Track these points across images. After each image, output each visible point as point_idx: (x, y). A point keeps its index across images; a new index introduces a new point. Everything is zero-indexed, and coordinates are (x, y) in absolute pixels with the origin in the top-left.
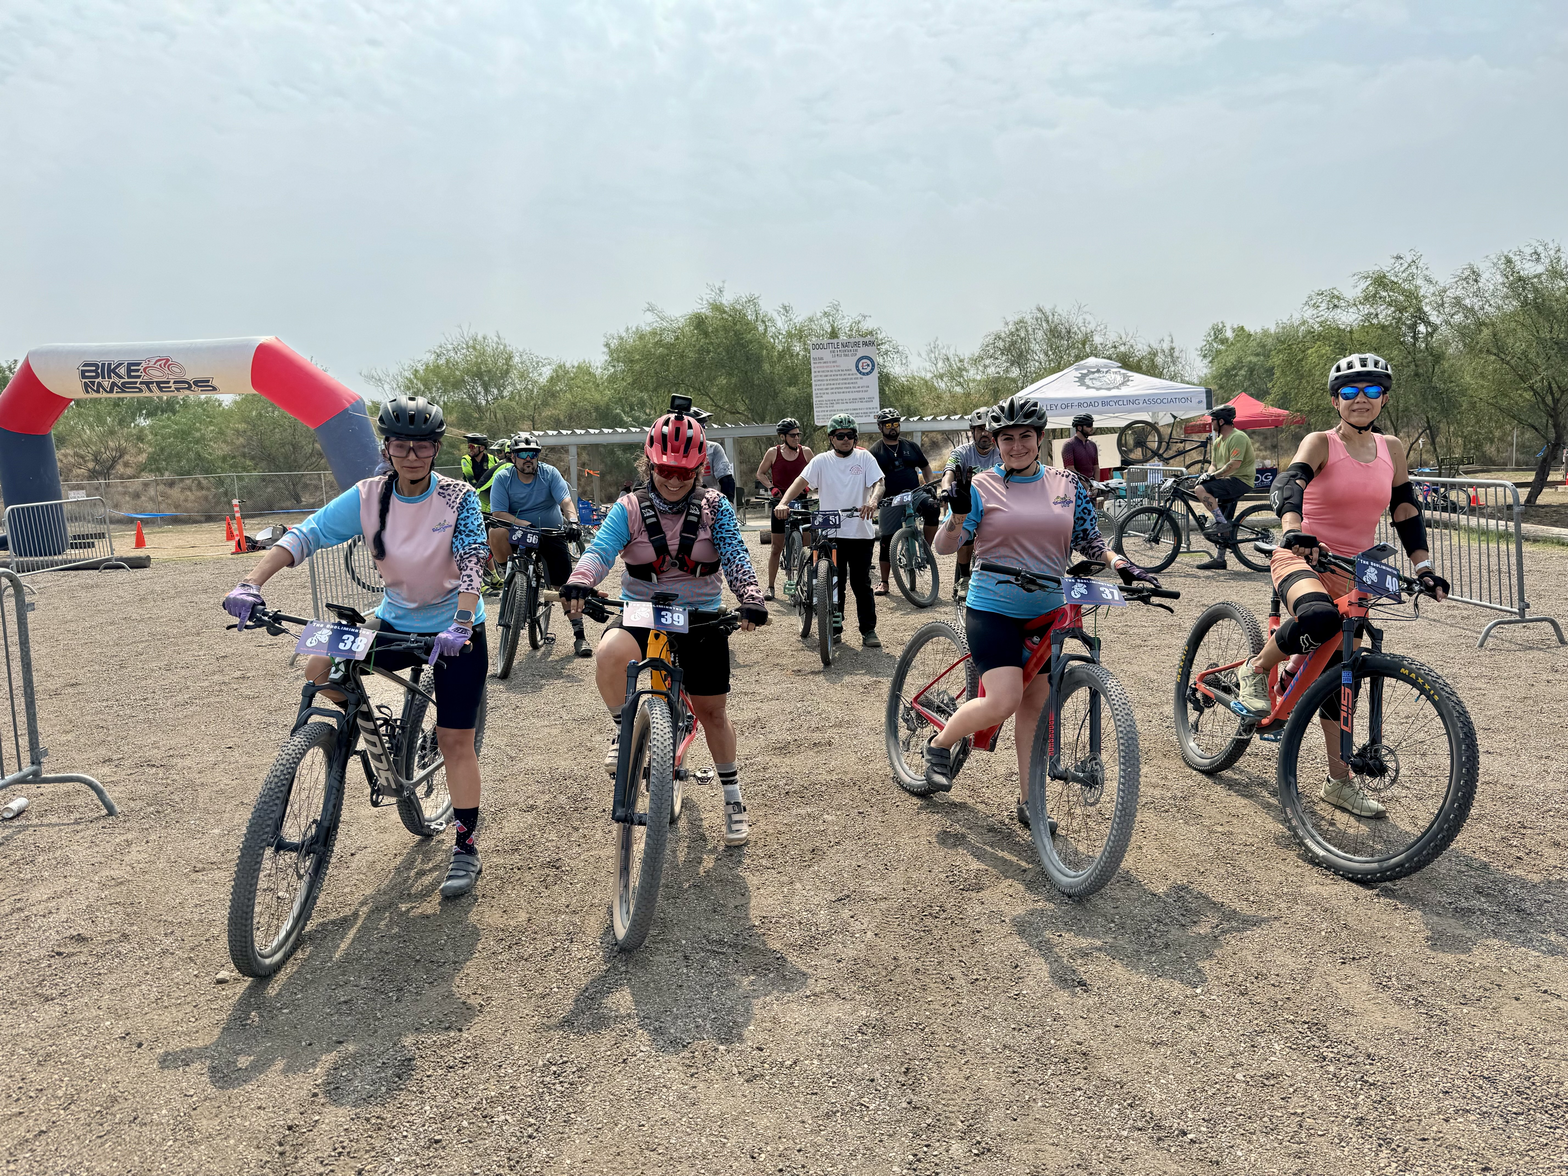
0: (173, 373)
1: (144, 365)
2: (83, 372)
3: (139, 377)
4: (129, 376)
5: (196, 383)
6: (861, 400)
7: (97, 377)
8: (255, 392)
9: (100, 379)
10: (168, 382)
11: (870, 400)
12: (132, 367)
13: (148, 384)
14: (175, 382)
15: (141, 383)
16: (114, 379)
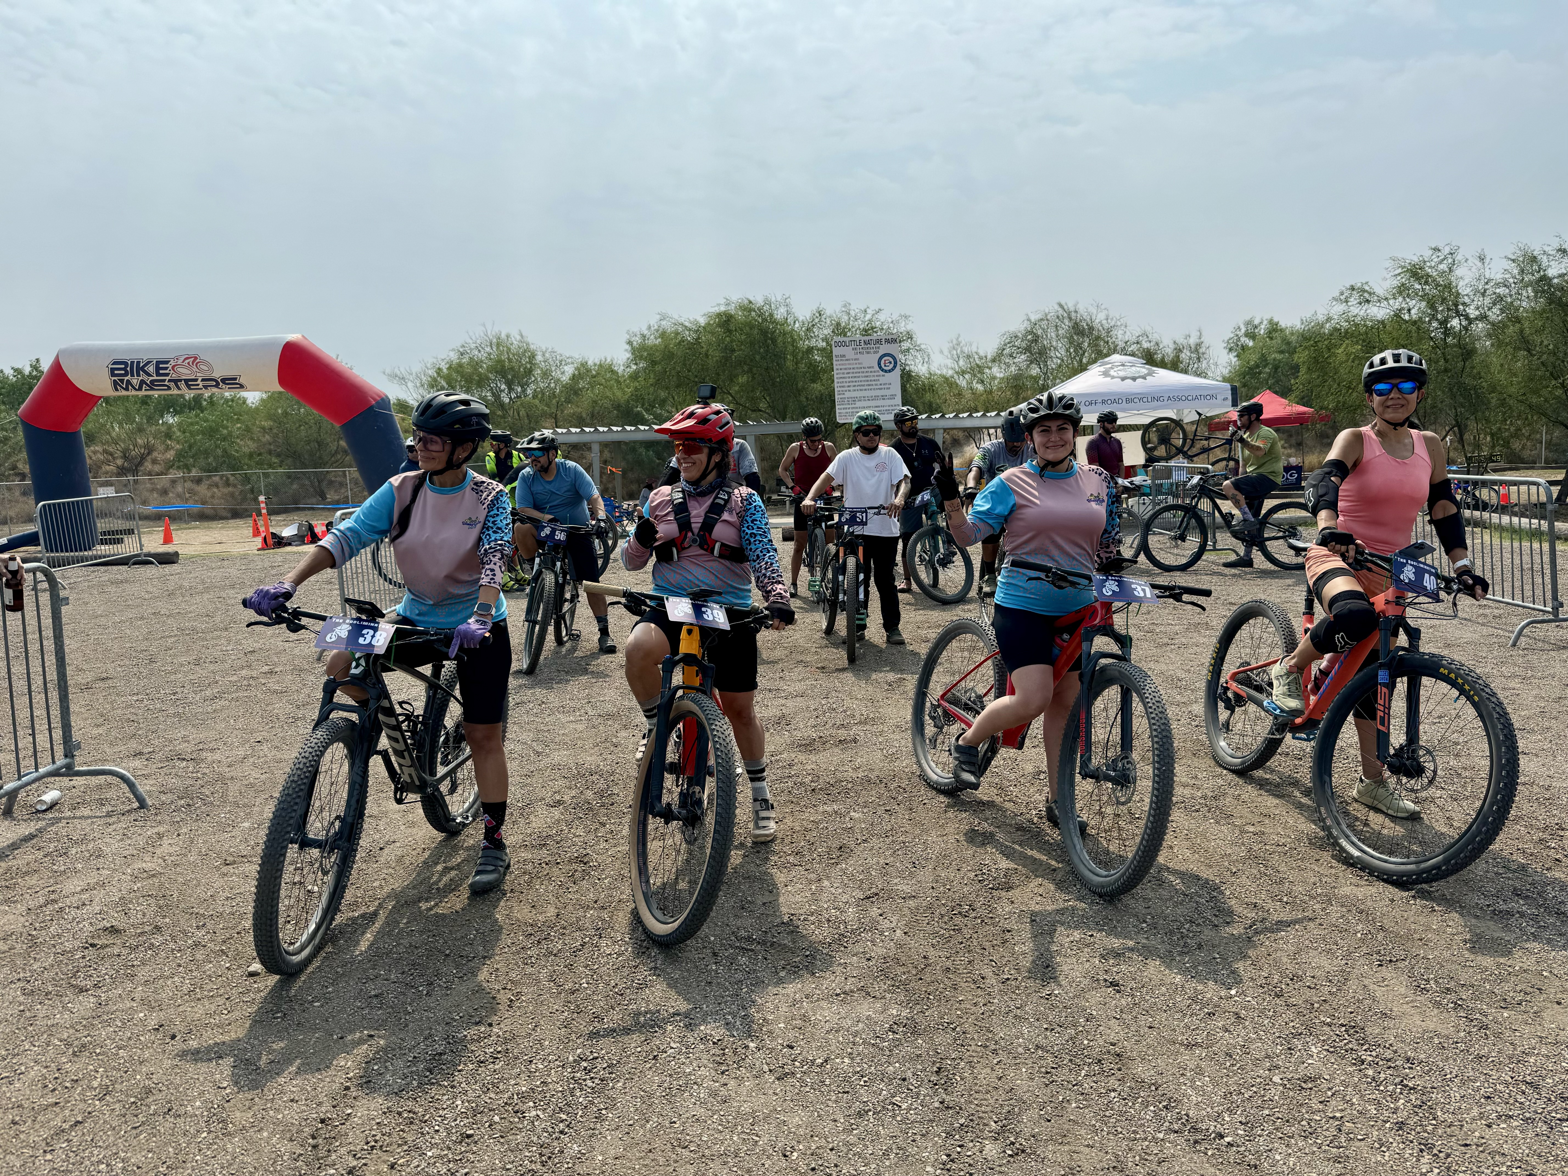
0: (201, 371)
1: (172, 363)
2: (112, 370)
3: (167, 375)
4: (158, 374)
5: (224, 380)
6: (883, 397)
7: (126, 375)
8: (282, 390)
9: (129, 377)
10: (196, 380)
11: (893, 397)
12: (160, 365)
13: (176, 382)
14: (203, 380)
15: (170, 381)
16: (143, 376)
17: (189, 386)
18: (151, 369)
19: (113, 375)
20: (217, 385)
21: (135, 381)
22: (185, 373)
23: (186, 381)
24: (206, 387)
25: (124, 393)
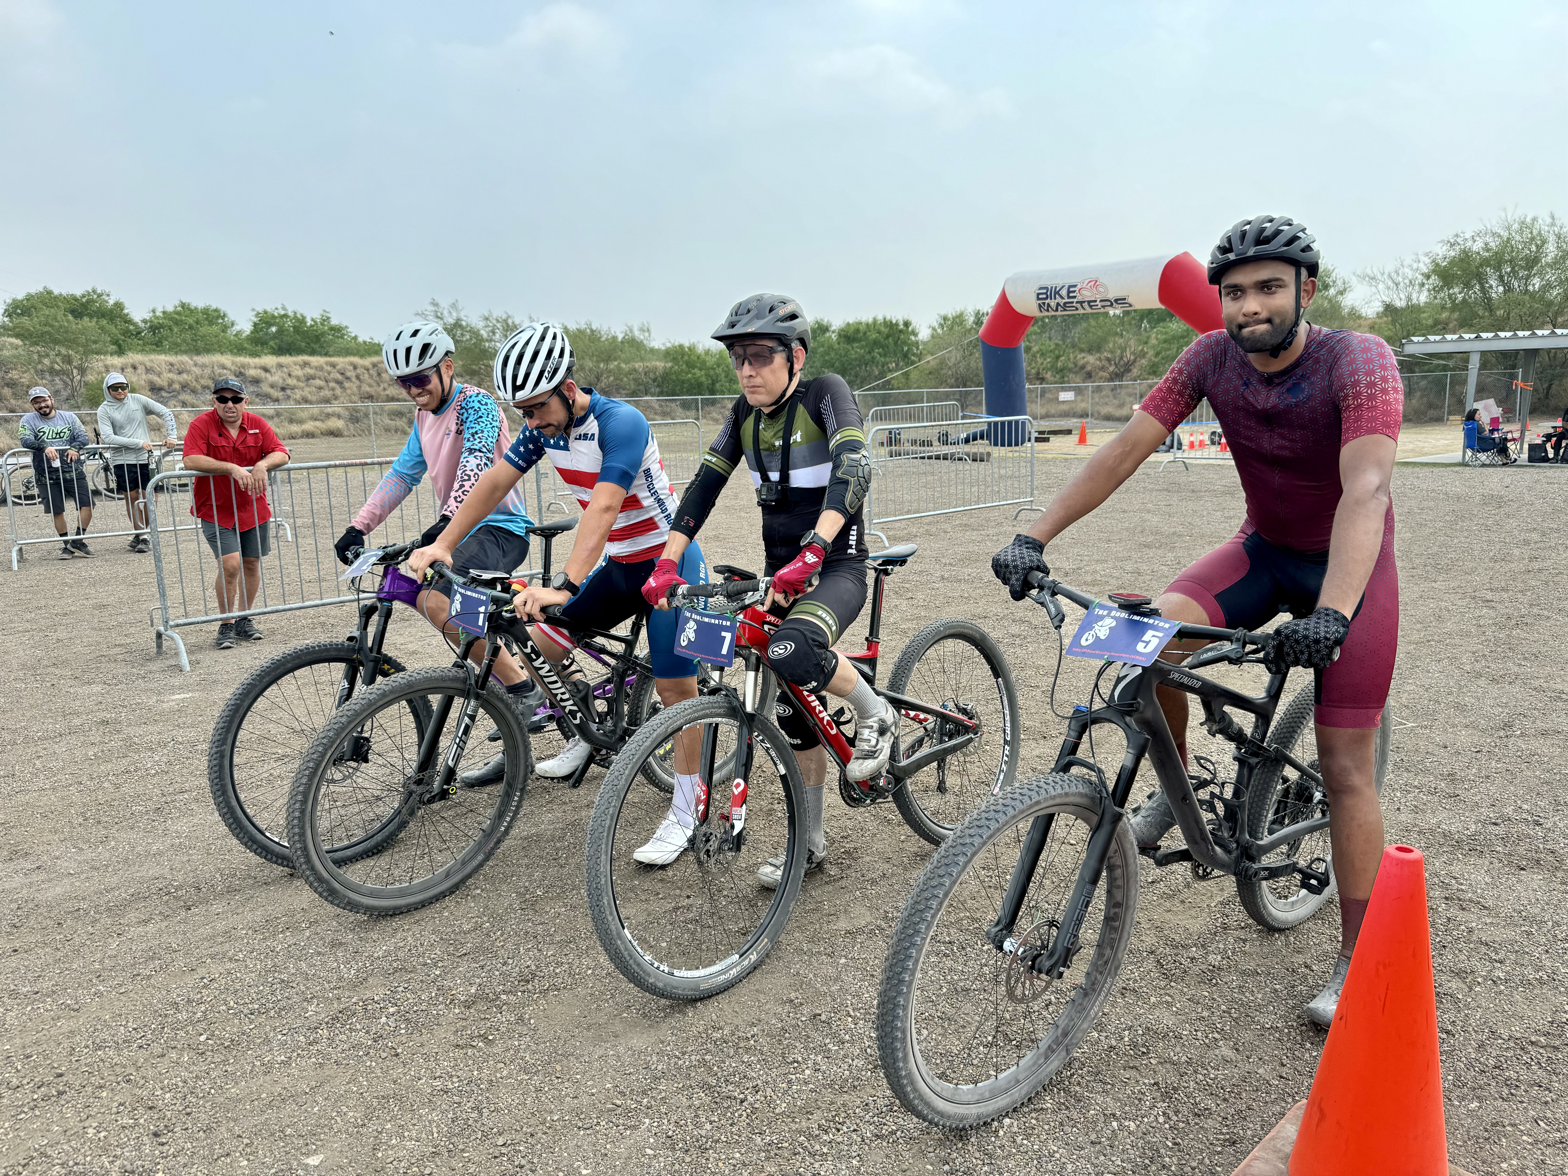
0: (1099, 292)
1: (1079, 287)
2: (1038, 294)
3: (1075, 297)
4: (1069, 297)
5: (1116, 301)
7: (1046, 299)
8: (1160, 304)
9: (1049, 301)
10: (1096, 301)
12: (1070, 289)
13: (1081, 303)
14: (1101, 301)
15: (1077, 302)
16: (1059, 300)
17: (1091, 307)
18: (1064, 292)
19: (1038, 299)
20: (1112, 305)
21: (1053, 304)
22: (1087, 295)
23: (1089, 302)
24: (1103, 307)
25: (1046, 314)
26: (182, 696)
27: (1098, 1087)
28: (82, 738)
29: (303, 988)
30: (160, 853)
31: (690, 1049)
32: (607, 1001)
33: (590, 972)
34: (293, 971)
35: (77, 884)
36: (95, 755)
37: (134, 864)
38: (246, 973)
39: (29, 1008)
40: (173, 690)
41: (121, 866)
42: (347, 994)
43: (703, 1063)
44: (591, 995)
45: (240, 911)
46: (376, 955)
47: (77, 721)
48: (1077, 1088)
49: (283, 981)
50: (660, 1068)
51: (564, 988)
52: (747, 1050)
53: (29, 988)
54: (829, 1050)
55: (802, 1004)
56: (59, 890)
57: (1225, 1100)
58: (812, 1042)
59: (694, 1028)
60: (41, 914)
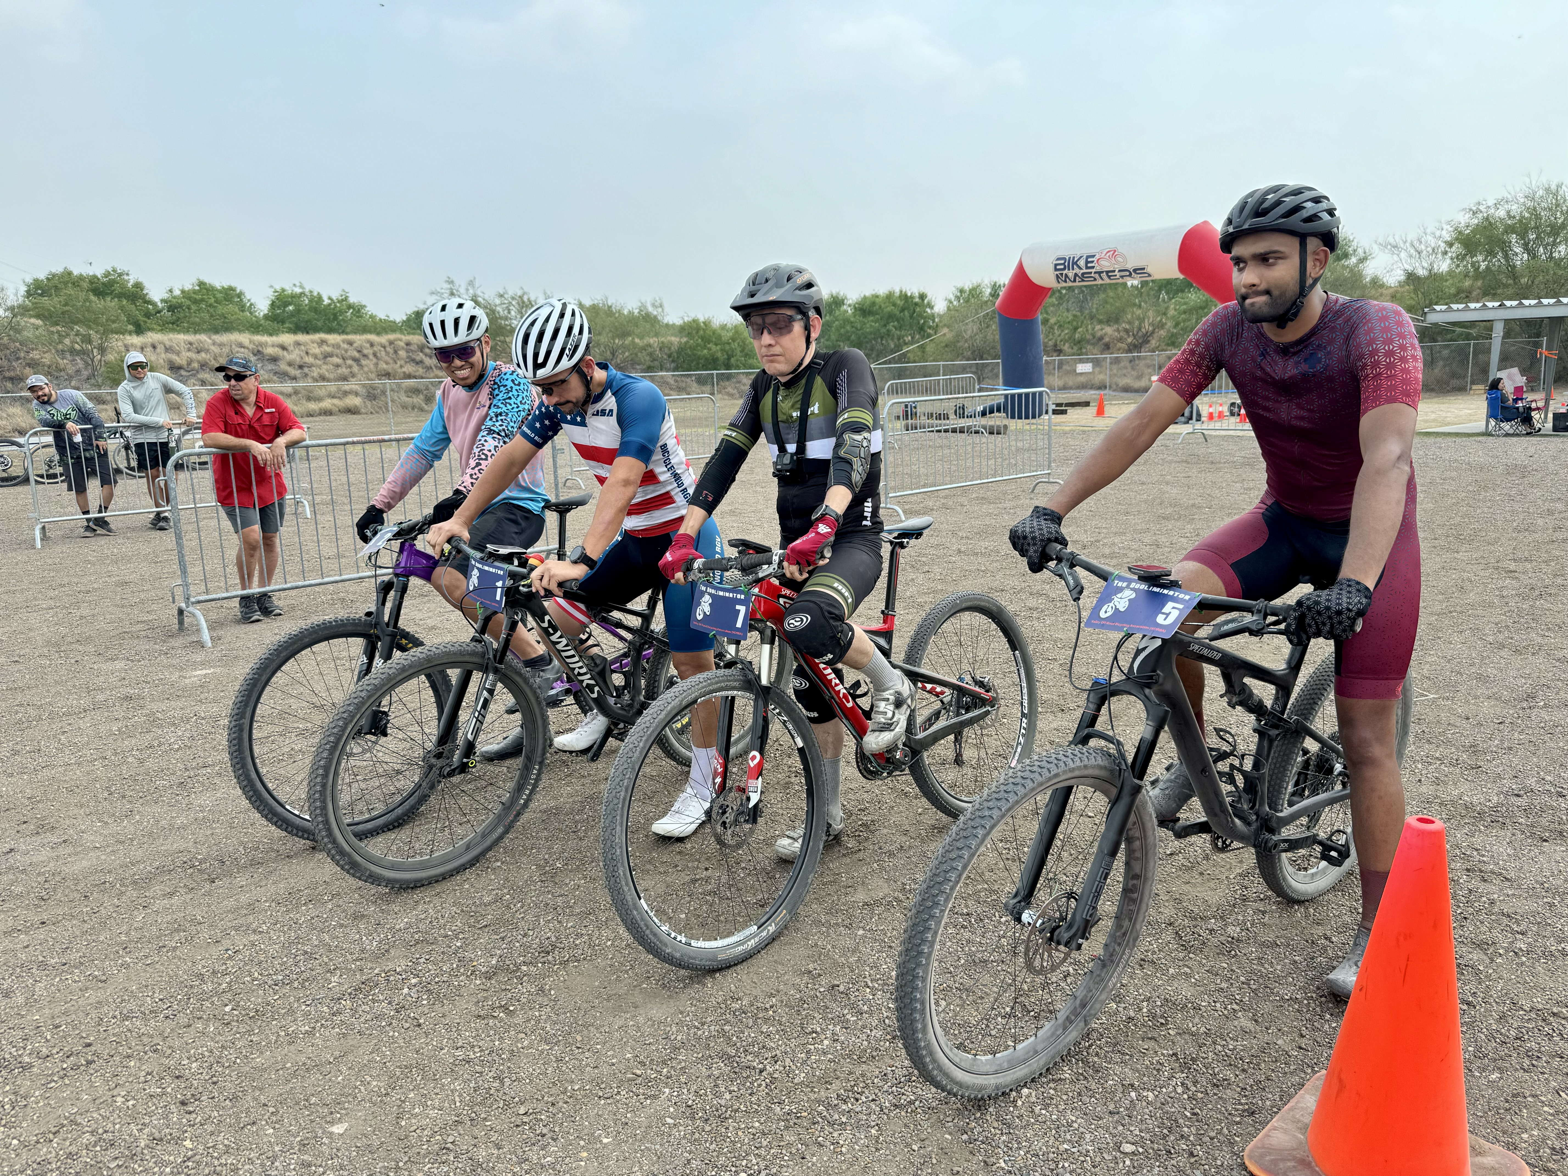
1: (1097, 257)
2: (1056, 265)
3: (1093, 267)
4: (1087, 268)
5: (1135, 270)
7: (1064, 269)
8: (1181, 274)
9: (1067, 271)
10: (1114, 271)
12: (1089, 259)
13: (1099, 273)
14: (1119, 271)
15: (1095, 273)
16: (1077, 270)
17: (1109, 277)
18: (1082, 263)
19: (1056, 270)
20: (1130, 275)
21: (1071, 274)
22: (1106, 265)
23: (1107, 272)
24: (1122, 277)
25: (1064, 285)
26: (204, 672)
27: (1117, 1058)
28: (106, 714)
29: (326, 960)
30: (184, 827)
31: (709, 1019)
32: (627, 972)
33: (609, 943)
34: (316, 943)
35: (103, 857)
36: (119, 730)
37: (159, 837)
38: (270, 945)
39: (58, 979)
40: (195, 665)
41: (146, 839)
42: (369, 965)
43: (723, 1033)
44: (611, 966)
45: (263, 883)
46: (397, 927)
47: (101, 697)
48: (1096, 1059)
49: (306, 952)
50: (679, 1038)
51: (584, 959)
52: (766, 1020)
53: (56, 960)
54: (848, 1021)
55: (820, 975)
56: (85, 863)
57: (1244, 1070)
58: (831, 1013)
59: (713, 999)
60: (68, 887)
